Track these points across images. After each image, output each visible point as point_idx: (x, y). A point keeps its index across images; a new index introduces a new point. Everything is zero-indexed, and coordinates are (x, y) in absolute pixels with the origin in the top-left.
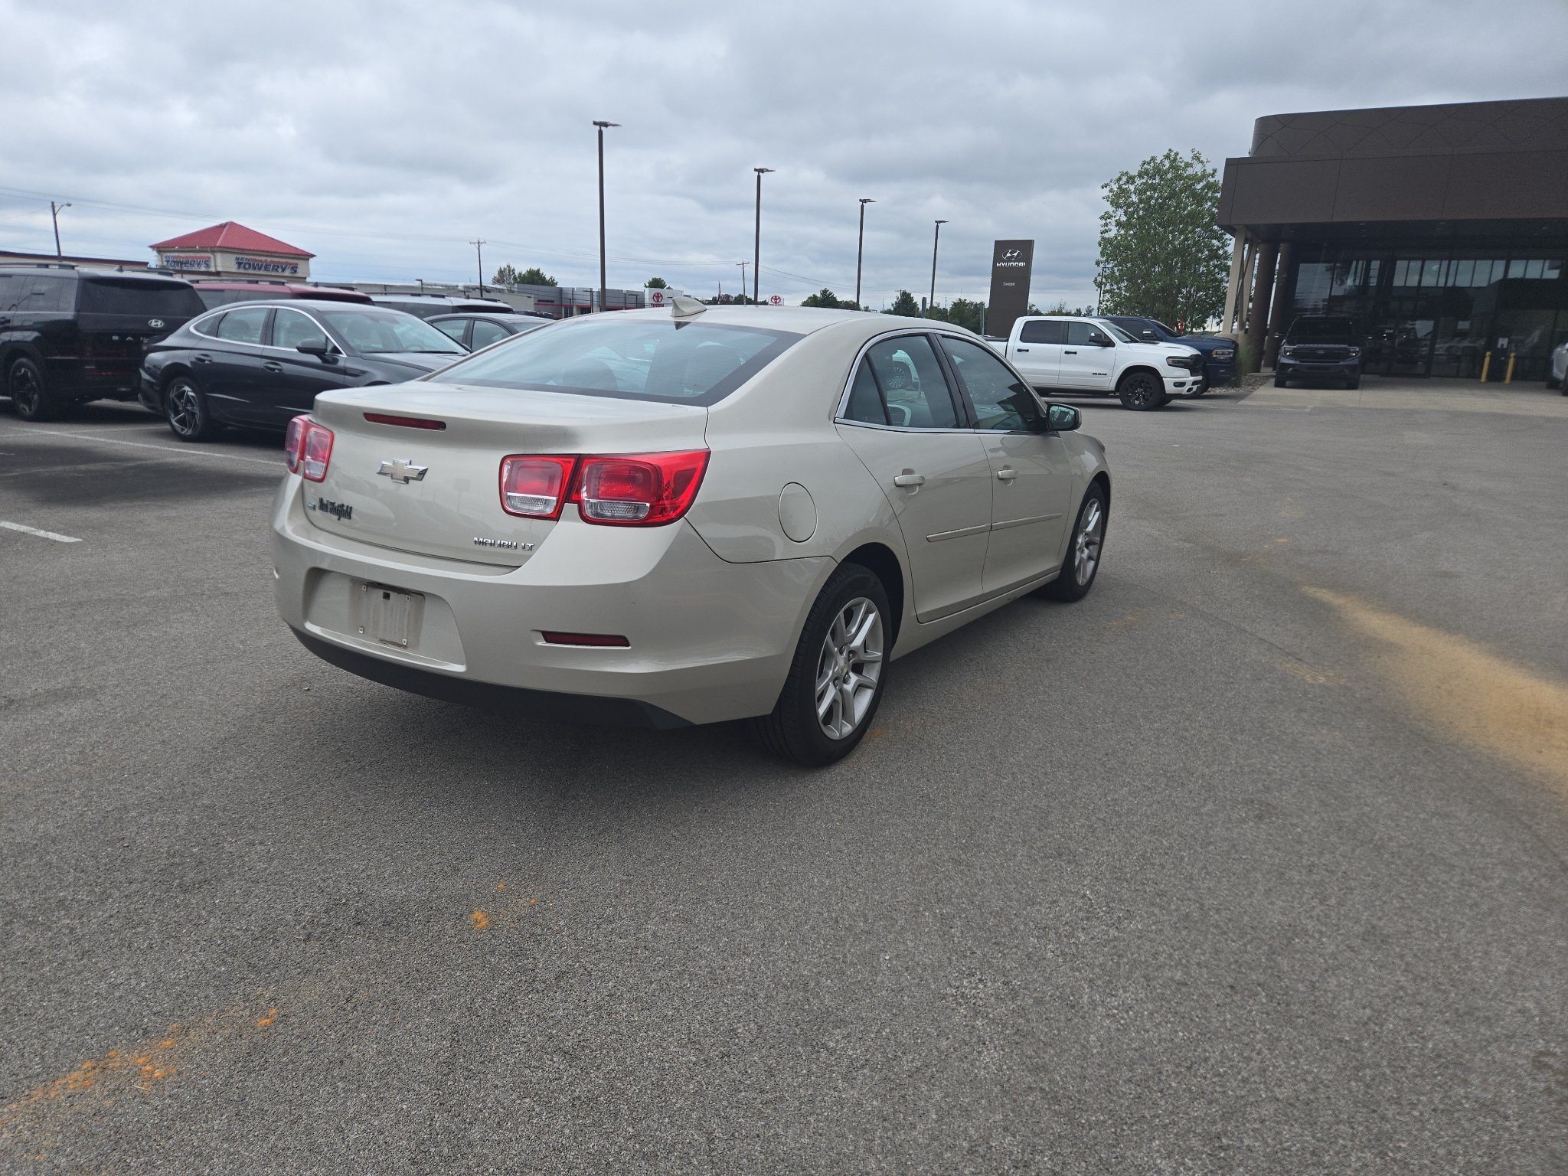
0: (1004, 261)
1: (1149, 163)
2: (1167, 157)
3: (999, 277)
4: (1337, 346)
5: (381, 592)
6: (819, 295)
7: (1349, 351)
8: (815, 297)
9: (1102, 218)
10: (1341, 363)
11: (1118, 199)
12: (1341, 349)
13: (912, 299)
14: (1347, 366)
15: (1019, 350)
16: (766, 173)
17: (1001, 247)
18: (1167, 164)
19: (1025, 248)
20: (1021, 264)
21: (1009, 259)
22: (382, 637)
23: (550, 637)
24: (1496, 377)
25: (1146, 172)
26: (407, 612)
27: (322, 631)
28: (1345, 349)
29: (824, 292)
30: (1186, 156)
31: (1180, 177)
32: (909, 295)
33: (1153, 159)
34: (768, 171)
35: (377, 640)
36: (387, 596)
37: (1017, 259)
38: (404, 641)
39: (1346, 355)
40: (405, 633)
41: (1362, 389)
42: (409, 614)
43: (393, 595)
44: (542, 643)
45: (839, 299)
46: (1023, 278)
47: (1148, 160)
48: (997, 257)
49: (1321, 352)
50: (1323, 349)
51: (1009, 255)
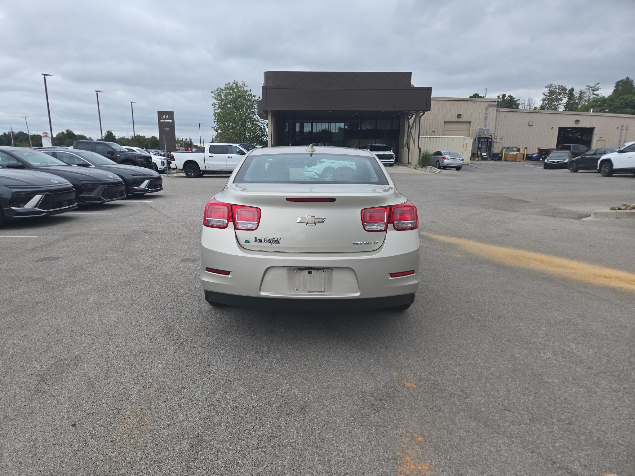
0: (162, 119)
1: (228, 85)
2: (234, 83)
3: (161, 126)
5: (307, 272)
6: (65, 132)
8: (63, 133)
9: (213, 105)
11: (218, 97)
13: (112, 134)
15: (210, 157)
16: (47, 76)
17: (161, 114)
18: (234, 86)
19: (171, 114)
20: (171, 121)
21: (165, 119)
22: (309, 290)
23: (392, 275)
25: (227, 88)
26: (323, 278)
27: (271, 294)
29: (68, 131)
30: (240, 83)
31: (239, 91)
32: (111, 133)
33: (229, 83)
34: (49, 75)
35: (306, 292)
36: (310, 273)
37: (168, 119)
38: (323, 289)
40: (323, 286)
42: (324, 278)
43: (313, 271)
44: (391, 278)
45: (76, 134)
46: (172, 126)
47: (227, 83)
48: (160, 118)
51: (164, 117)
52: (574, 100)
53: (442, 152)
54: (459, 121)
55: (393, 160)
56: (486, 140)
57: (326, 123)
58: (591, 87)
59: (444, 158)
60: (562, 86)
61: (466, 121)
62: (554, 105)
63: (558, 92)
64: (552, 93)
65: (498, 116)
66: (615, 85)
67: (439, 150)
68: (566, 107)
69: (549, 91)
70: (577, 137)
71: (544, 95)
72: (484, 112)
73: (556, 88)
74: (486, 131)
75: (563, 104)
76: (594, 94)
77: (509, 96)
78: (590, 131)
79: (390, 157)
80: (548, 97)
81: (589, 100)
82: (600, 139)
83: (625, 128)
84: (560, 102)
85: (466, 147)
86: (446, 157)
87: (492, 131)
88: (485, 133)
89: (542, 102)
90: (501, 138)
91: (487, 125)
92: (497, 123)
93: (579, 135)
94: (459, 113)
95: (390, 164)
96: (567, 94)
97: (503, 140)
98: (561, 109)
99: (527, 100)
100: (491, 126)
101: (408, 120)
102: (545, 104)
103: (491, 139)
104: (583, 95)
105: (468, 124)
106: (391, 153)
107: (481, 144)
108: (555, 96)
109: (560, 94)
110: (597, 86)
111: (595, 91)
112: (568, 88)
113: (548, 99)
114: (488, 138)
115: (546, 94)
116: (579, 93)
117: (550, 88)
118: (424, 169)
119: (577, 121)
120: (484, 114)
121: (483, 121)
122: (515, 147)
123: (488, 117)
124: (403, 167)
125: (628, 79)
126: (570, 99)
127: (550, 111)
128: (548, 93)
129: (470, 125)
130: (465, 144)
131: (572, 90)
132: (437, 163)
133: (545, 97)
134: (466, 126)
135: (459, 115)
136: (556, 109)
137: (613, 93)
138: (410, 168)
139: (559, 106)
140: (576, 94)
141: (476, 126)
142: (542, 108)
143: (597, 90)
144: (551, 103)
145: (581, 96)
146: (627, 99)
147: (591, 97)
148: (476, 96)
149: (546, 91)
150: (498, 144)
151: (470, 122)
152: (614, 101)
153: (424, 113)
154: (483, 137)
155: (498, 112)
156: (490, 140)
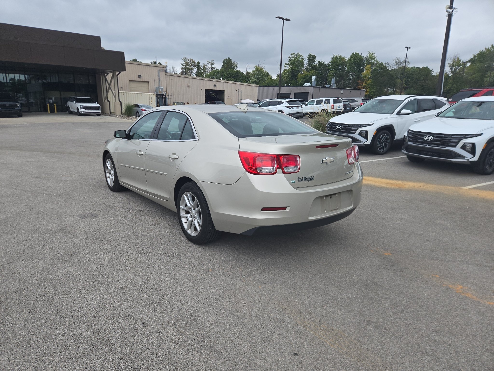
4: (12, 103)
7: (17, 105)
10: (16, 109)
12: (14, 104)
14: (18, 110)
24: (52, 111)
28: (15, 104)
35: (330, 211)
36: (331, 197)
38: (338, 207)
39: (16, 106)
41: (24, 117)
49: (8, 105)
50: (8, 104)
52: (200, 70)
53: (139, 105)
54: (140, 80)
55: (100, 111)
56: (161, 96)
57: (3, 73)
58: (210, 62)
59: (142, 110)
60: (192, 60)
61: (145, 81)
62: (189, 73)
63: (191, 64)
64: (187, 64)
65: (167, 78)
66: (222, 62)
67: (137, 104)
68: (197, 75)
69: (184, 63)
70: (213, 96)
71: (182, 65)
72: (157, 75)
73: (189, 61)
74: (161, 90)
75: (195, 73)
76: (212, 67)
77: (159, 63)
78: (222, 92)
79: (97, 108)
80: (184, 67)
81: (209, 71)
82: (228, 98)
83: (240, 91)
84: (192, 71)
85: (152, 101)
86: (144, 108)
87: (165, 90)
88: (161, 91)
89: (181, 70)
90: (171, 95)
91: (161, 85)
92: (167, 84)
93: (214, 95)
94: (139, 75)
95: (97, 114)
96: (196, 65)
97: (173, 96)
98: (194, 75)
99: (171, 68)
100: (163, 85)
101: (105, 77)
102: (184, 72)
103: (165, 95)
104: (205, 67)
105: (147, 83)
106: (96, 105)
107: (159, 99)
108: (189, 66)
109: (192, 65)
110: (213, 62)
111: (212, 65)
112: (196, 61)
113: (185, 68)
114: (163, 95)
115: (183, 64)
116: (203, 65)
117: (185, 60)
118: (130, 118)
119: (215, 86)
120: (157, 77)
121: (157, 81)
122: (182, 102)
123: (160, 79)
124: (109, 117)
125: (229, 58)
126: (198, 69)
127: (187, 76)
128: (184, 64)
129: (149, 84)
130: (150, 99)
131: (198, 63)
132: (136, 114)
133: (182, 66)
134: (145, 85)
135: (140, 76)
136: (191, 75)
137: (222, 67)
138: (117, 117)
139: (192, 74)
140: (201, 65)
141: (154, 85)
142: (181, 74)
143: (213, 65)
144: (187, 71)
145: (204, 68)
146: (230, 72)
147: (211, 69)
148: (135, 60)
149: (183, 62)
150: (169, 99)
151: (148, 82)
152: (224, 73)
153: (120, 73)
154: (159, 94)
155: (167, 76)
156: (165, 97)
